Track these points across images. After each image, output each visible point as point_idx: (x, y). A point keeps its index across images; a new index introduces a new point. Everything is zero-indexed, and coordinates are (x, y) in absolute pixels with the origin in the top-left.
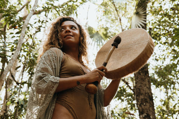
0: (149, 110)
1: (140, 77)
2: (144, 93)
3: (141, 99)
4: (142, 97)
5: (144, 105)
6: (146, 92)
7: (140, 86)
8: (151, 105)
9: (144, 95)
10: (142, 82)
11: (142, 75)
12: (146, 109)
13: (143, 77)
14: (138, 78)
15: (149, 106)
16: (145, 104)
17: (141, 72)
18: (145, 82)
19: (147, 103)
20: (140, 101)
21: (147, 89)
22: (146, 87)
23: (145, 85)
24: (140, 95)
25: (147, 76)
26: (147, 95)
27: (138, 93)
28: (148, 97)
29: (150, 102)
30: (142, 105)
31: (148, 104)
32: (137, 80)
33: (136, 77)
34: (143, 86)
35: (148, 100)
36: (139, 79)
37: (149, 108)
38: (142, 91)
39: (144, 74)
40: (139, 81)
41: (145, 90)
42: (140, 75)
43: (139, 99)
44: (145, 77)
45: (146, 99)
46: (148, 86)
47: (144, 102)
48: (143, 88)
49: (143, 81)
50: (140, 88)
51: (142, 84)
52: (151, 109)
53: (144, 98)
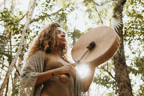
0: (128, 94)
1: (119, 68)
2: (123, 81)
3: (121, 85)
4: (121, 84)
5: (124, 91)
6: (125, 80)
7: (120, 75)
8: (129, 91)
9: (123, 82)
10: (121, 72)
11: (121, 65)
12: (125, 94)
13: (122, 67)
14: (118, 68)
15: (127, 91)
16: (124, 89)
17: (120, 64)
18: (123, 71)
19: (126, 88)
20: (120, 87)
21: (125, 77)
22: (124, 76)
23: (123, 74)
24: (120, 82)
25: (125, 66)
26: (125, 82)
27: (118, 80)
28: (126, 83)
29: (128, 88)
30: (122, 90)
31: (127, 90)
32: (117, 70)
33: (116, 68)
34: (122, 75)
35: (127, 86)
36: (118, 70)
37: (128, 93)
38: (121, 79)
39: (122, 65)
40: (119, 71)
41: (124, 78)
42: (119, 66)
43: (119, 86)
44: (123, 67)
45: (125, 86)
46: (126, 75)
47: (123, 88)
48: (122, 76)
49: (122, 70)
50: (120, 76)
51: (121, 73)
52: (129, 93)
53: (123, 85)
